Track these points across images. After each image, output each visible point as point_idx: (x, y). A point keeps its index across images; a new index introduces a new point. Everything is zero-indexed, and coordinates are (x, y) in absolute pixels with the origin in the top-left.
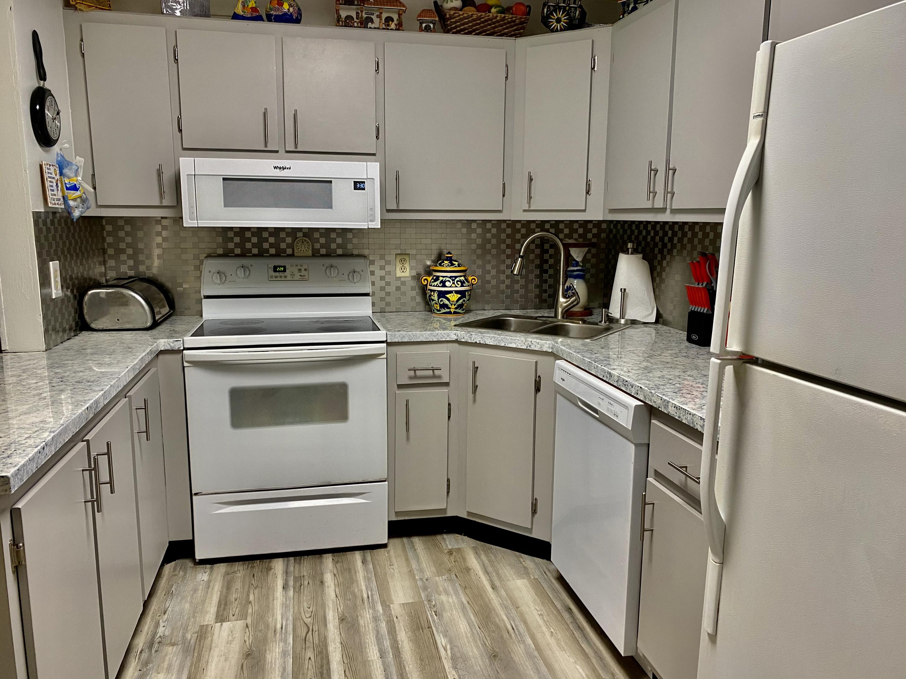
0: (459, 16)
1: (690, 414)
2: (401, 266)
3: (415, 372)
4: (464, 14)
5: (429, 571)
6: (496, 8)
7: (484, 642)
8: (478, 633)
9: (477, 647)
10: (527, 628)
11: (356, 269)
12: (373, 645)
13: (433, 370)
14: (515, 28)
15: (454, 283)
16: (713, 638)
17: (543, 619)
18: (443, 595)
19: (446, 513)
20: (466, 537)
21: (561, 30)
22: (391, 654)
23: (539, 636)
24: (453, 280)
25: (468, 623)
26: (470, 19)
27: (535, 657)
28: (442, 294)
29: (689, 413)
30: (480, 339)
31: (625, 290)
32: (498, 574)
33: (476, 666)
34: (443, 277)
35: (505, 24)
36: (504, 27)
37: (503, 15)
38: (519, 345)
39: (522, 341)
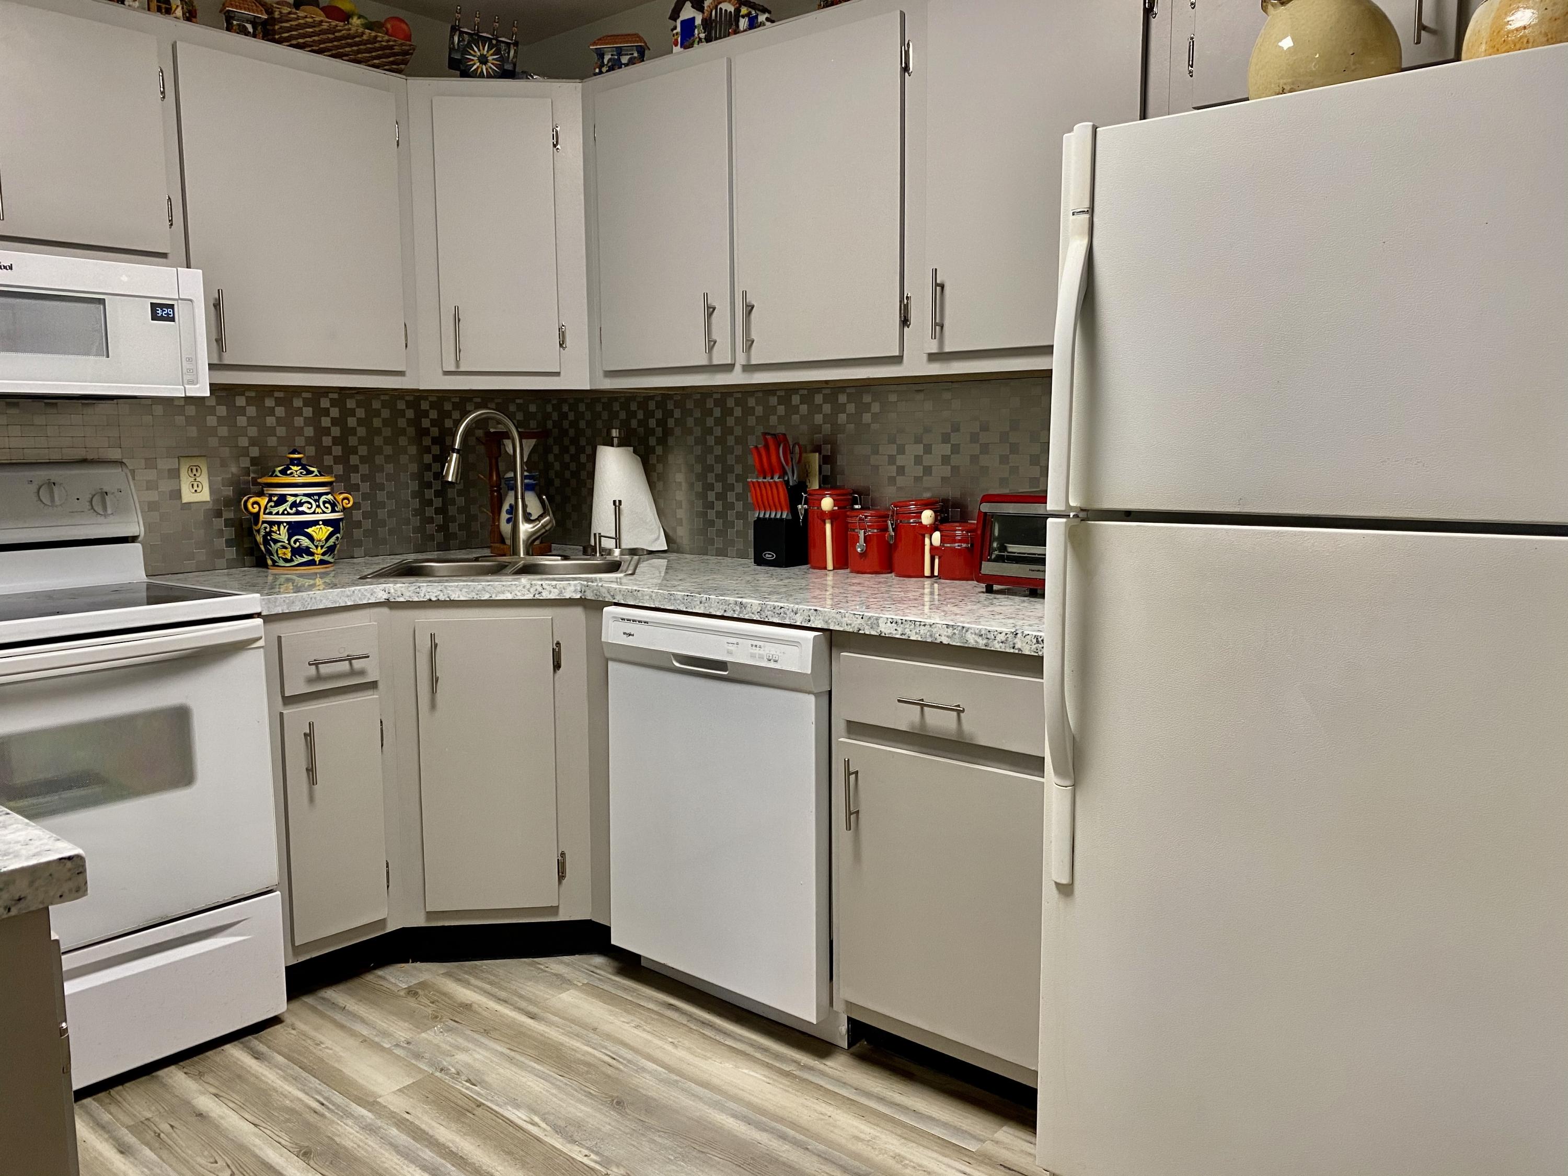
0: (298, 19)
1: (924, 625)
2: (192, 479)
3: (317, 668)
4: (306, 17)
5: (401, 1031)
6: (359, 18)
7: (585, 1092)
8: (566, 1084)
9: (580, 1101)
10: (631, 1049)
11: (106, 489)
12: (405, 1167)
13: (350, 660)
14: (391, 59)
15: (318, 506)
16: (1066, 890)
17: (644, 1030)
18: (457, 1054)
19: (384, 927)
20: (418, 964)
21: (489, 76)
22: (449, 1166)
23: (658, 1054)
24: (315, 501)
25: (536, 1075)
26: (317, 29)
27: (677, 1081)
28: (297, 529)
29: (922, 624)
30: (439, 592)
31: (620, 502)
32: (521, 997)
33: (604, 1127)
34: (296, 495)
35: (376, 50)
36: (374, 54)
37: (373, 34)
38: (519, 594)
39: (524, 587)
